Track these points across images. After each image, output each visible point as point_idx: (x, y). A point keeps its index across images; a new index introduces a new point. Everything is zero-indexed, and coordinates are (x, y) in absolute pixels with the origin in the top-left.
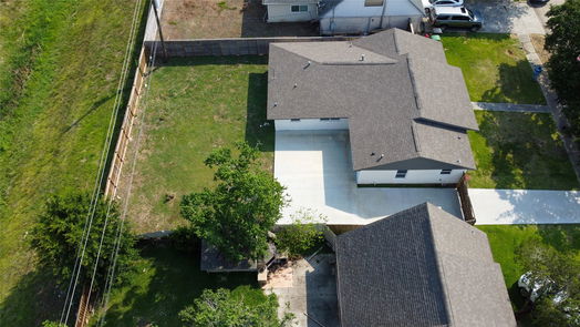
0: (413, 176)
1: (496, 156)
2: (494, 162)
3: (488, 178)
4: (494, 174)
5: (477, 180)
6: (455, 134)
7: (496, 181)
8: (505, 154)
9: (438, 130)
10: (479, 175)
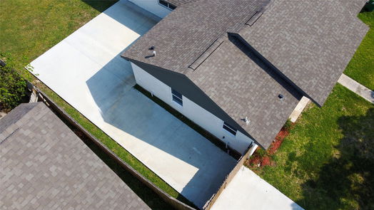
0: (189, 108)
1: (334, 163)
2: (326, 169)
3: (298, 181)
4: (311, 183)
5: (280, 173)
6: (278, 88)
7: (305, 194)
8: (355, 170)
9: (255, 67)
10: (288, 170)
